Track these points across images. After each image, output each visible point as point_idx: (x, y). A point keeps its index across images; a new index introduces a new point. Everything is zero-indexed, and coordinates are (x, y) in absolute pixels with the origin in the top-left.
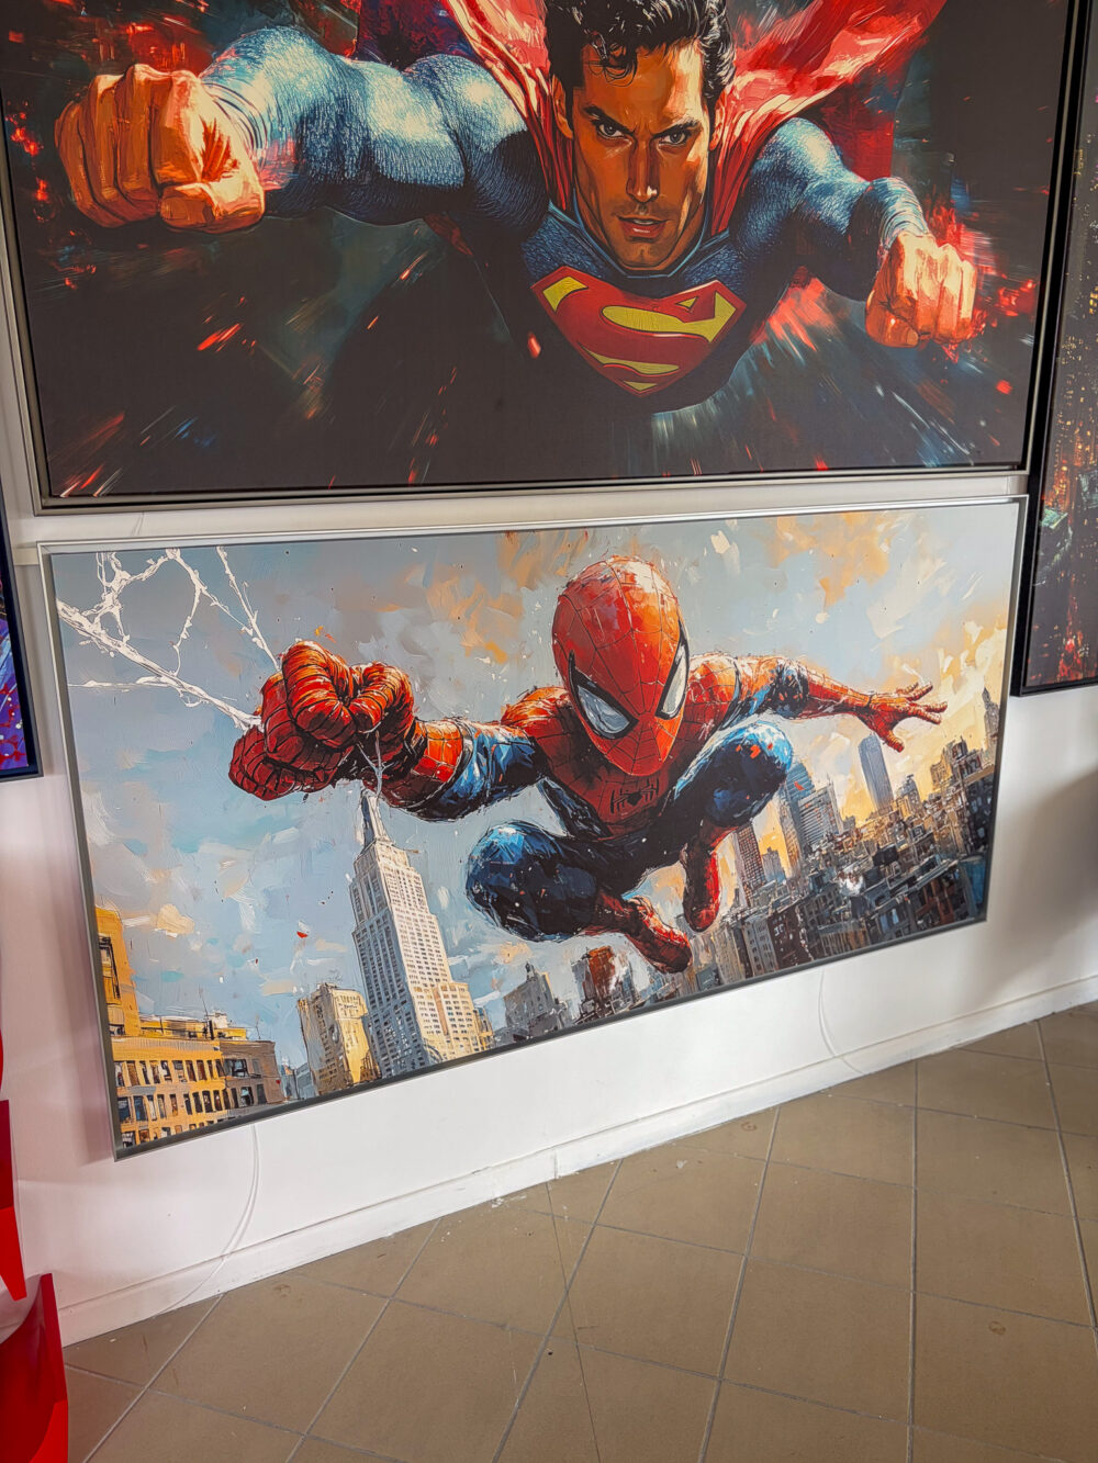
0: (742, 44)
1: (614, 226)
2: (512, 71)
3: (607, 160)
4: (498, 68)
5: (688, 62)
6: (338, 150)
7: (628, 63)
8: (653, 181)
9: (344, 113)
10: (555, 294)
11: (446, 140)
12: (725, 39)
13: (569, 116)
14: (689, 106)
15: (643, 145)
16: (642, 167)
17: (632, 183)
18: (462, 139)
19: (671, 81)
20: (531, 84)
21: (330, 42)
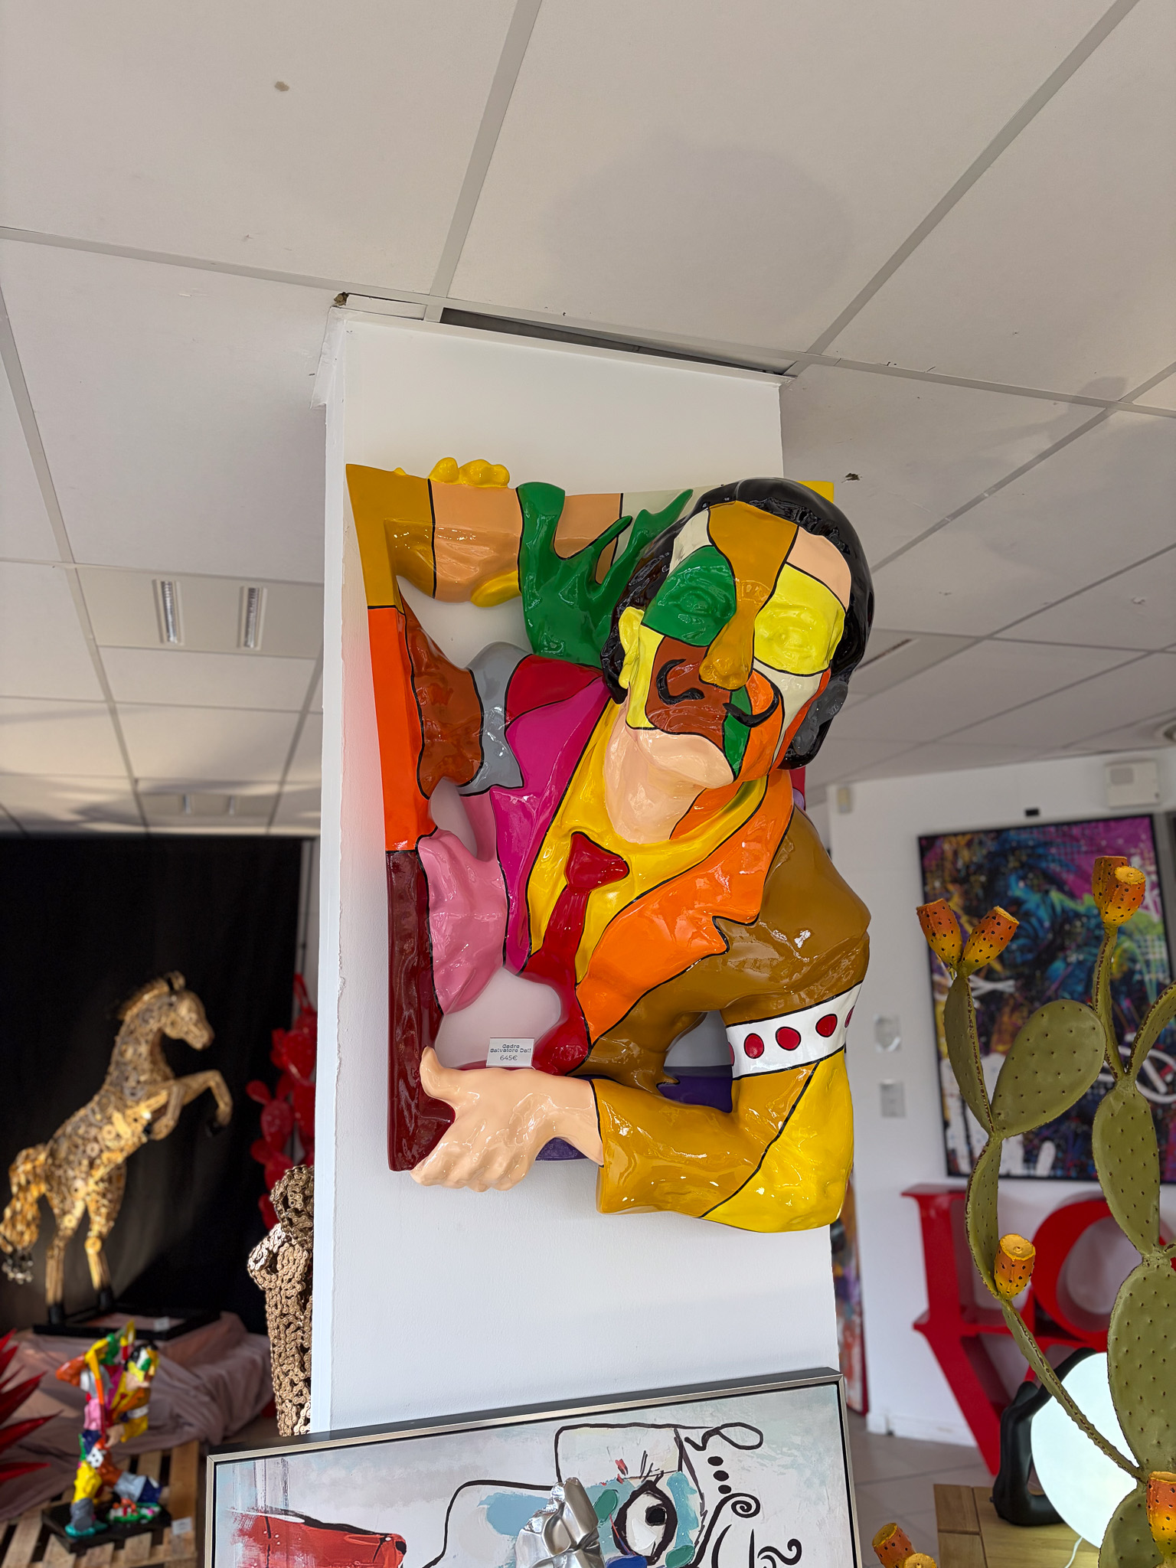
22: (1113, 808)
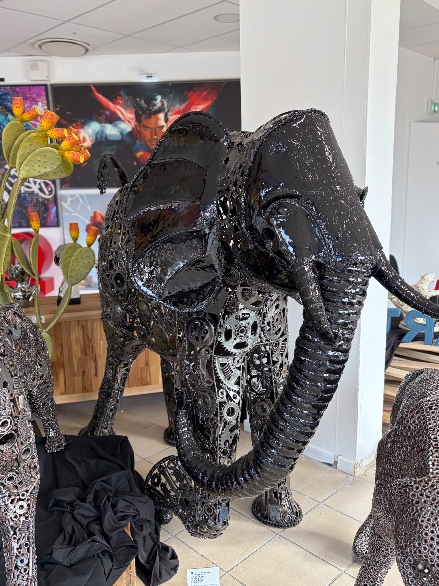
0: (172, 111)
1: (149, 143)
2: (129, 122)
3: (147, 133)
4: (127, 122)
5: (161, 116)
6: (102, 137)
7: (150, 118)
8: (156, 135)
9: (103, 132)
10: (139, 155)
11: (118, 133)
12: (168, 111)
13: (139, 127)
14: (162, 122)
15: (153, 130)
16: (153, 133)
17: (152, 136)
18: (121, 133)
19: (158, 119)
20: (133, 124)
21: (100, 122)
22: (32, 81)
